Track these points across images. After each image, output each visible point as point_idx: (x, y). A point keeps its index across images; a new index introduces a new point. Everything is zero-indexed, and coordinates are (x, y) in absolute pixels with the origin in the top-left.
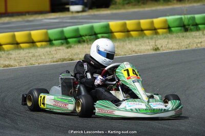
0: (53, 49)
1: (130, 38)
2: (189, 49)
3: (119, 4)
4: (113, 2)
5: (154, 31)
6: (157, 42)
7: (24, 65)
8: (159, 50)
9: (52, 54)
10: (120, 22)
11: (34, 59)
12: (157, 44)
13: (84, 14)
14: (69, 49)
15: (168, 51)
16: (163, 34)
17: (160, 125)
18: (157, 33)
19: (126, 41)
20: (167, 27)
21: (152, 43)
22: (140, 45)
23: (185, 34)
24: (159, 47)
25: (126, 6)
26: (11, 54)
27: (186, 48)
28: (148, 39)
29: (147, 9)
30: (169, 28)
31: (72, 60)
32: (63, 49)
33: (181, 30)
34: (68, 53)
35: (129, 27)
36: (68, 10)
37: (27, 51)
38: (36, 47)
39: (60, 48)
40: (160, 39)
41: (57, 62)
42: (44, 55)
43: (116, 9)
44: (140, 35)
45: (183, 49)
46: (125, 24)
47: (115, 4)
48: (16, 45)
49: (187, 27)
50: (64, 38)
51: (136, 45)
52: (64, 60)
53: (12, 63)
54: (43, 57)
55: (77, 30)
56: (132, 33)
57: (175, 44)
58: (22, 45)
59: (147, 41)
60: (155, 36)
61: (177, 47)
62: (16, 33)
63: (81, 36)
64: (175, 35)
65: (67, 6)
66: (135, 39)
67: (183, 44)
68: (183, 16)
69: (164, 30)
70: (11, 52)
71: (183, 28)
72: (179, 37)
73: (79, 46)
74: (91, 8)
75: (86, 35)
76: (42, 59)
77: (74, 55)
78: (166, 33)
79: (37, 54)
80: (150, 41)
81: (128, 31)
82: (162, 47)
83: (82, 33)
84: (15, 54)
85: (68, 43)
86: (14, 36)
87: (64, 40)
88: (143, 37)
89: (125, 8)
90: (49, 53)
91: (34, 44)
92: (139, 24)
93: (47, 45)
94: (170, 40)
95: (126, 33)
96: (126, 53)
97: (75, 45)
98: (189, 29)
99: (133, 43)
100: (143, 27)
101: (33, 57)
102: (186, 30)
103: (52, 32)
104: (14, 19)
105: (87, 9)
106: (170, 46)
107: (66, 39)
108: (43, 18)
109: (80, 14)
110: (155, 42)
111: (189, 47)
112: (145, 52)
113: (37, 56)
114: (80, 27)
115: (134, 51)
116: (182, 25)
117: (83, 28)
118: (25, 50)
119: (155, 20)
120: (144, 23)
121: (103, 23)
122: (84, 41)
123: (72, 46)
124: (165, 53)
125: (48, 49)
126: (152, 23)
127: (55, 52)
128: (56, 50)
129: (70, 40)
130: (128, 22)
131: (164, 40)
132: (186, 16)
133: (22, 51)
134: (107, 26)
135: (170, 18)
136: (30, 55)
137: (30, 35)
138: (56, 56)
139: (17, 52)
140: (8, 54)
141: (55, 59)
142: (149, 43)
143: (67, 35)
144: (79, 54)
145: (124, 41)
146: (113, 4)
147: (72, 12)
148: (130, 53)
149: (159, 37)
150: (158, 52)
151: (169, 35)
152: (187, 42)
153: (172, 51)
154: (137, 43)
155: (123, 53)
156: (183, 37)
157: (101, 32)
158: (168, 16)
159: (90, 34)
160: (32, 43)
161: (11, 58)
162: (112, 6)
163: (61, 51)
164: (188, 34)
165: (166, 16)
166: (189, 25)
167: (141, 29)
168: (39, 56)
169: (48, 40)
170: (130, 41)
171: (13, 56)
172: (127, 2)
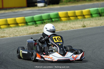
0: (28, 27)
1: (70, 21)
2: (102, 26)
3: (65, 2)
4: (61, 1)
5: (83, 17)
6: (84, 22)
7: (12, 36)
8: (86, 27)
9: (27, 30)
10: (64, 12)
11: (17, 33)
12: (84, 24)
13: (45, 8)
14: (37, 27)
15: (90, 27)
16: (88, 18)
17: (86, 68)
18: (84, 18)
19: (68, 22)
20: (90, 14)
21: (82, 23)
22: (75, 24)
23: (100, 18)
24: (86, 25)
25: (68, 3)
26: (5, 31)
27: (101, 25)
28: (80, 21)
29: (79, 4)
30: (91, 15)
31: (38, 33)
32: (33, 27)
33: (98, 16)
34: (36, 29)
35: (69, 15)
36: (36, 6)
37: (14, 28)
38: (19, 26)
39: (32, 26)
40: (86, 21)
41: (30, 34)
42: (23, 31)
43: (62, 5)
44: (75, 19)
45: (99, 26)
46: (67, 13)
47: (62, 2)
48: (8, 26)
49: (101, 14)
50: (34, 21)
51: (73, 24)
52: (34, 33)
53: (5, 35)
54: (23, 32)
55: (41, 17)
56: (71, 18)
57: (94, 24)
58: (11, 25)
59: (79, 22)
60: (84, 19)
61: (96, 25)
62: (8, 19)
63: (43, 20)
64: (94, 18)
65: (36, 4)
66: (73, 21)
67: (99, 23)
68: (99, 8)
69: (89, 16)
70: (5, 29)
71: (99, 15)
72: (97, 20)
73: (42, 25)
74: (49, 4)
75: (46, 20)
76: (22, 33)
77: (39, 30)
78: (90, 17)
79: (19, 30)
80: (81, 22)
81: (69, 17)
82: (87, 25)
83: (44, 18)
84: (7, 30)
85: (36, 24)
86: (7, 21)
87: (34, 22)
88: (77, 20)
89: (67, 4)
90: (25, 29)
91: (18, 25)
92: (75, 13)
93: (25, 25)
94: (92, 22)
95: (68, 18)
96: (67, 29)
97: (40, 25)
98: (102, 15)
99: (72, 23)
100: (77, 14)
101: (17, 32)
102: (101, 16)
103: (28, 18)
104: (7, 11)
105: (47, 5)
106: (92, 24)
107: (35, 22)
108: (23, 10)
109: (43, 8)
110: (83, 23)
111: (102, 25)
112: (78, 28)
113: (19, 31)
114: (43, 15)
115: (72, 28)
116: (98, 13)
117: (44, 15)
118: (12, 28)
119: (84, 11)
120: (78, 12)
121: (55, 13)
122: (45, 23)
123: (38, 25)
124: (89, 28)
125: (25, 27)
126: (82, 12)
127: (29, 29)
128: (29, 28)
129: (37, 22)
130: (69, 12)
131: (88, 21)
132: (100, 8)
133: (11, 29)
134: (58, 14)
135: (92, 9)
136: (16, 30)
137: (15, 20)
138: (29, 31)
139: (9, 29)
140: (3, 31)
141: (29, 33)
142: (80, 23)
143: (35, 19)
144: (42, 30)
145: (67, 22)
146: (61, 2)
147: (39, 7)
148: (70, 29)
149: (85, 19)
150: (85, 28)
151: (91, 19)
152: (101, 22)
153: (93, 27)
154: (74, 23)
155: (66, 29)
156: (99, 19)
157: (54, 17)
158: (91, 8)
159: (48, 19)
160: (17, 24)
161: (5, 33)
162: (60, 3)
163: (32, 28)
164: (102, 18)
165: (89, 8)
166: (102, 13)
167: (76, 15)
168: (20, 31)
169: (25, 22)
170: (70, 22)
171: (6, 32)
172: (68, 1)
